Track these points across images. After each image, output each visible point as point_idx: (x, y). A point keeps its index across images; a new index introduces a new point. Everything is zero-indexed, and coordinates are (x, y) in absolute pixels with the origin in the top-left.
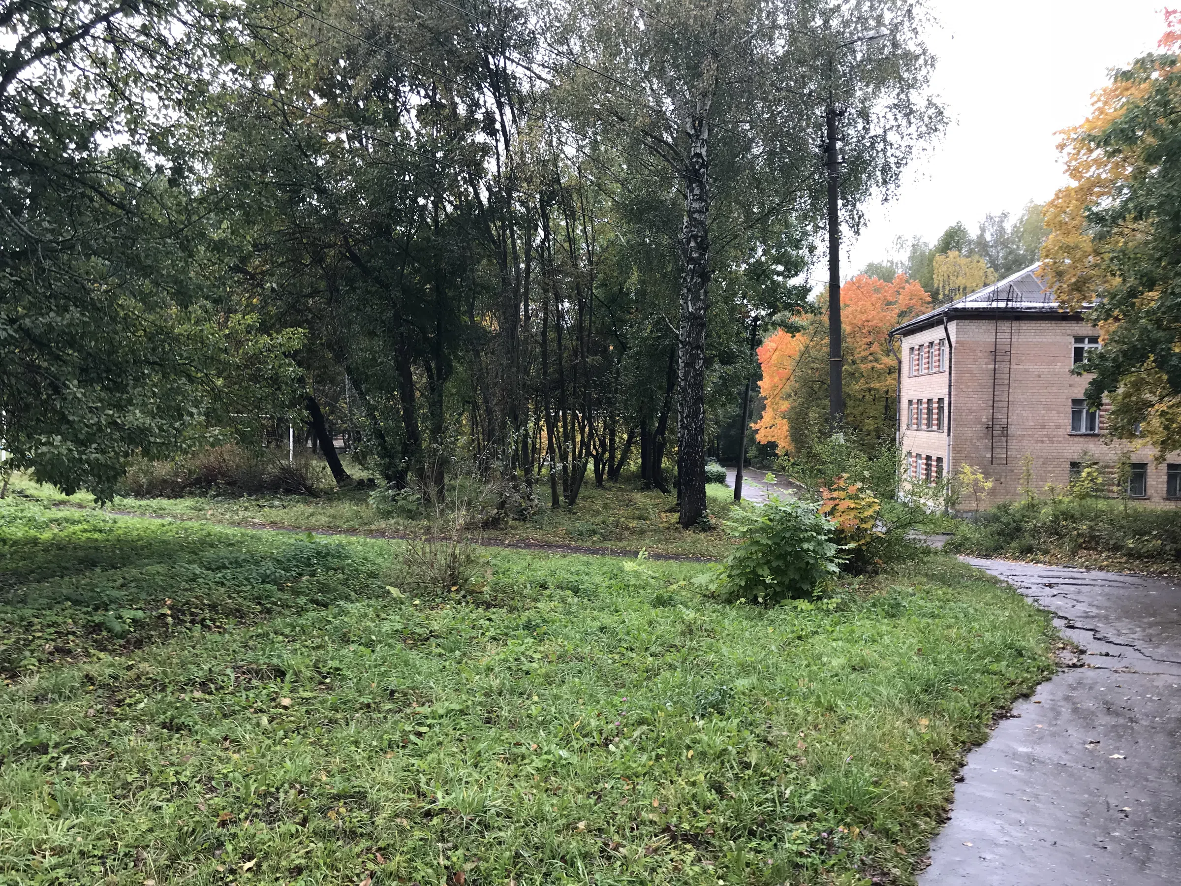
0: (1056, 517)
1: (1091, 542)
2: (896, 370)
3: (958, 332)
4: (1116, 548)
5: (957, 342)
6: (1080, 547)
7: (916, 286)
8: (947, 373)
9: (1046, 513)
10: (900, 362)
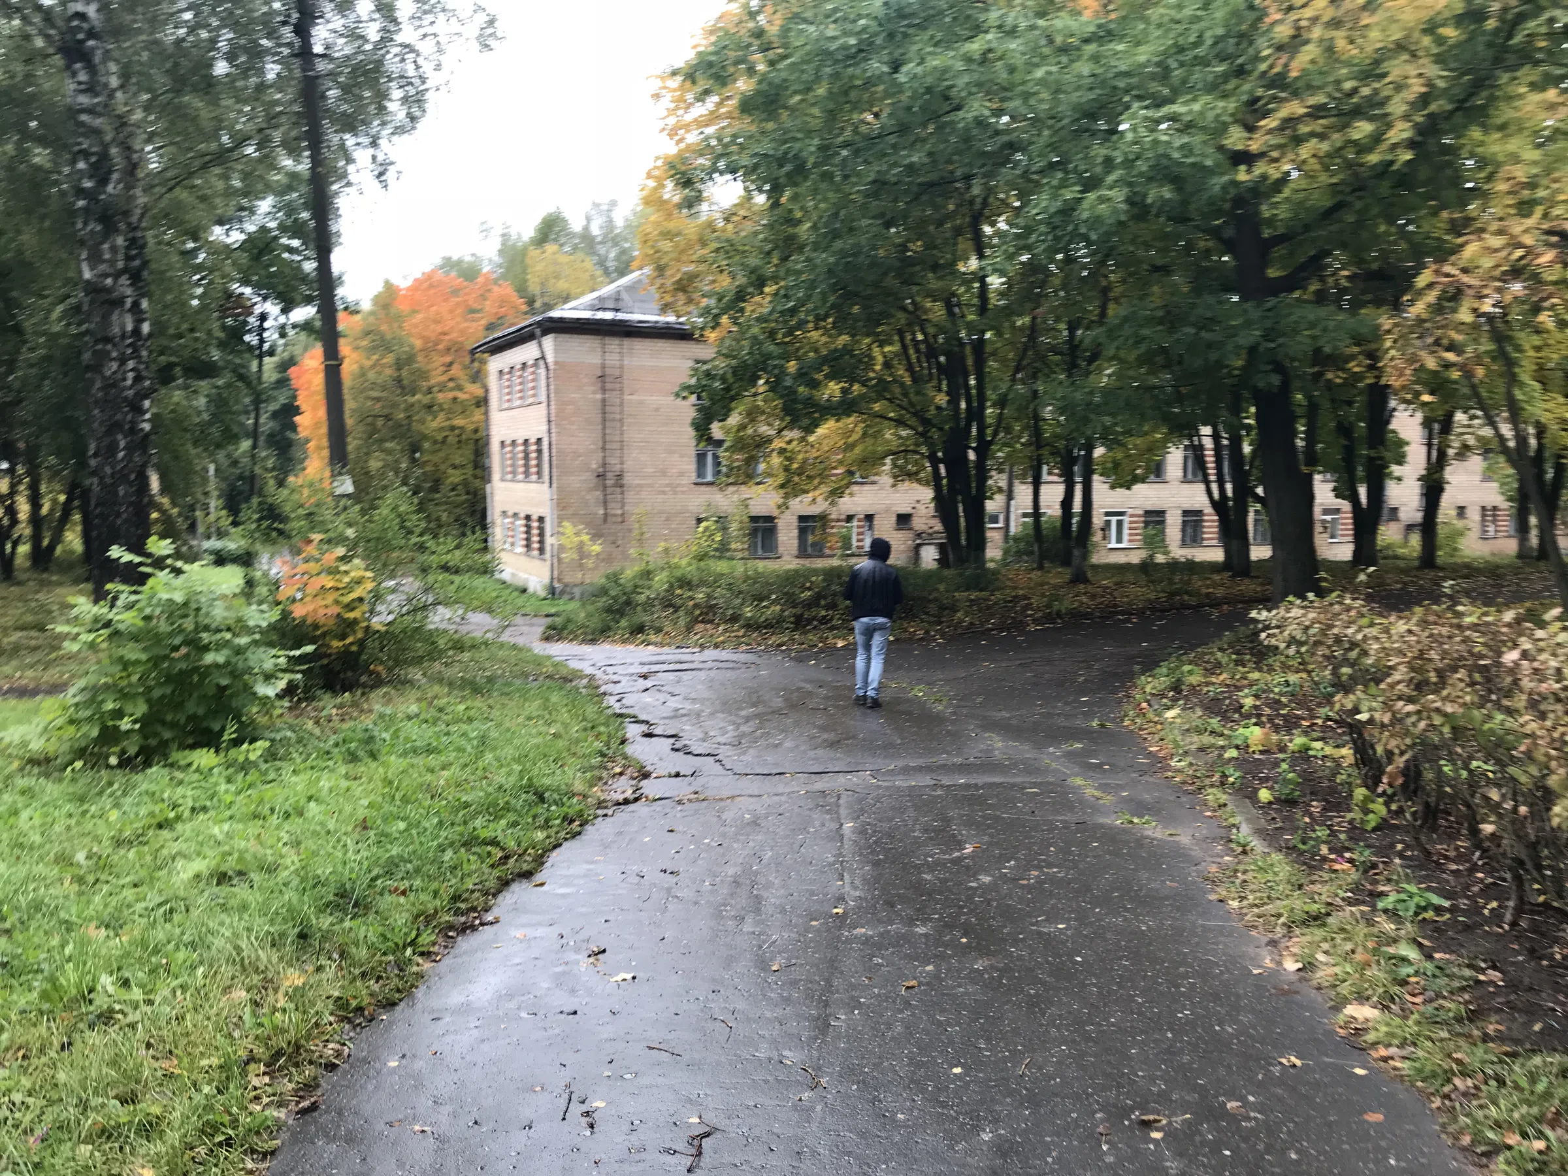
0: (671, 586)
1: (706, 614)
2: (482, 402)
3: (556, 351)
4: (734, 619)
5: (556, 363)
6: (696, 621)
7: (507, 290)
8: (544, 405)
9: (660, 581)
10: (487, 391)
